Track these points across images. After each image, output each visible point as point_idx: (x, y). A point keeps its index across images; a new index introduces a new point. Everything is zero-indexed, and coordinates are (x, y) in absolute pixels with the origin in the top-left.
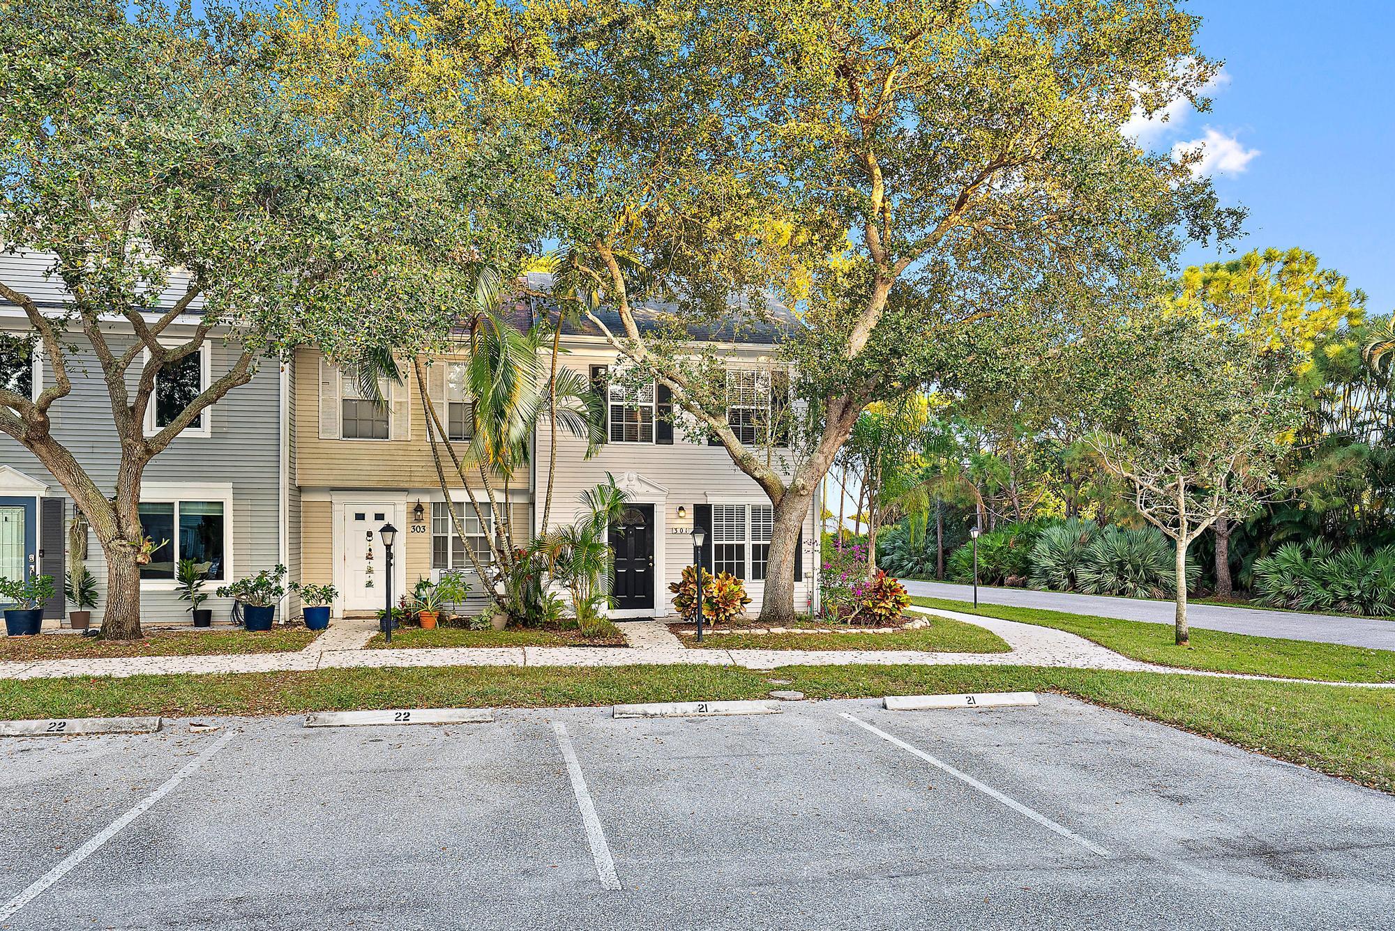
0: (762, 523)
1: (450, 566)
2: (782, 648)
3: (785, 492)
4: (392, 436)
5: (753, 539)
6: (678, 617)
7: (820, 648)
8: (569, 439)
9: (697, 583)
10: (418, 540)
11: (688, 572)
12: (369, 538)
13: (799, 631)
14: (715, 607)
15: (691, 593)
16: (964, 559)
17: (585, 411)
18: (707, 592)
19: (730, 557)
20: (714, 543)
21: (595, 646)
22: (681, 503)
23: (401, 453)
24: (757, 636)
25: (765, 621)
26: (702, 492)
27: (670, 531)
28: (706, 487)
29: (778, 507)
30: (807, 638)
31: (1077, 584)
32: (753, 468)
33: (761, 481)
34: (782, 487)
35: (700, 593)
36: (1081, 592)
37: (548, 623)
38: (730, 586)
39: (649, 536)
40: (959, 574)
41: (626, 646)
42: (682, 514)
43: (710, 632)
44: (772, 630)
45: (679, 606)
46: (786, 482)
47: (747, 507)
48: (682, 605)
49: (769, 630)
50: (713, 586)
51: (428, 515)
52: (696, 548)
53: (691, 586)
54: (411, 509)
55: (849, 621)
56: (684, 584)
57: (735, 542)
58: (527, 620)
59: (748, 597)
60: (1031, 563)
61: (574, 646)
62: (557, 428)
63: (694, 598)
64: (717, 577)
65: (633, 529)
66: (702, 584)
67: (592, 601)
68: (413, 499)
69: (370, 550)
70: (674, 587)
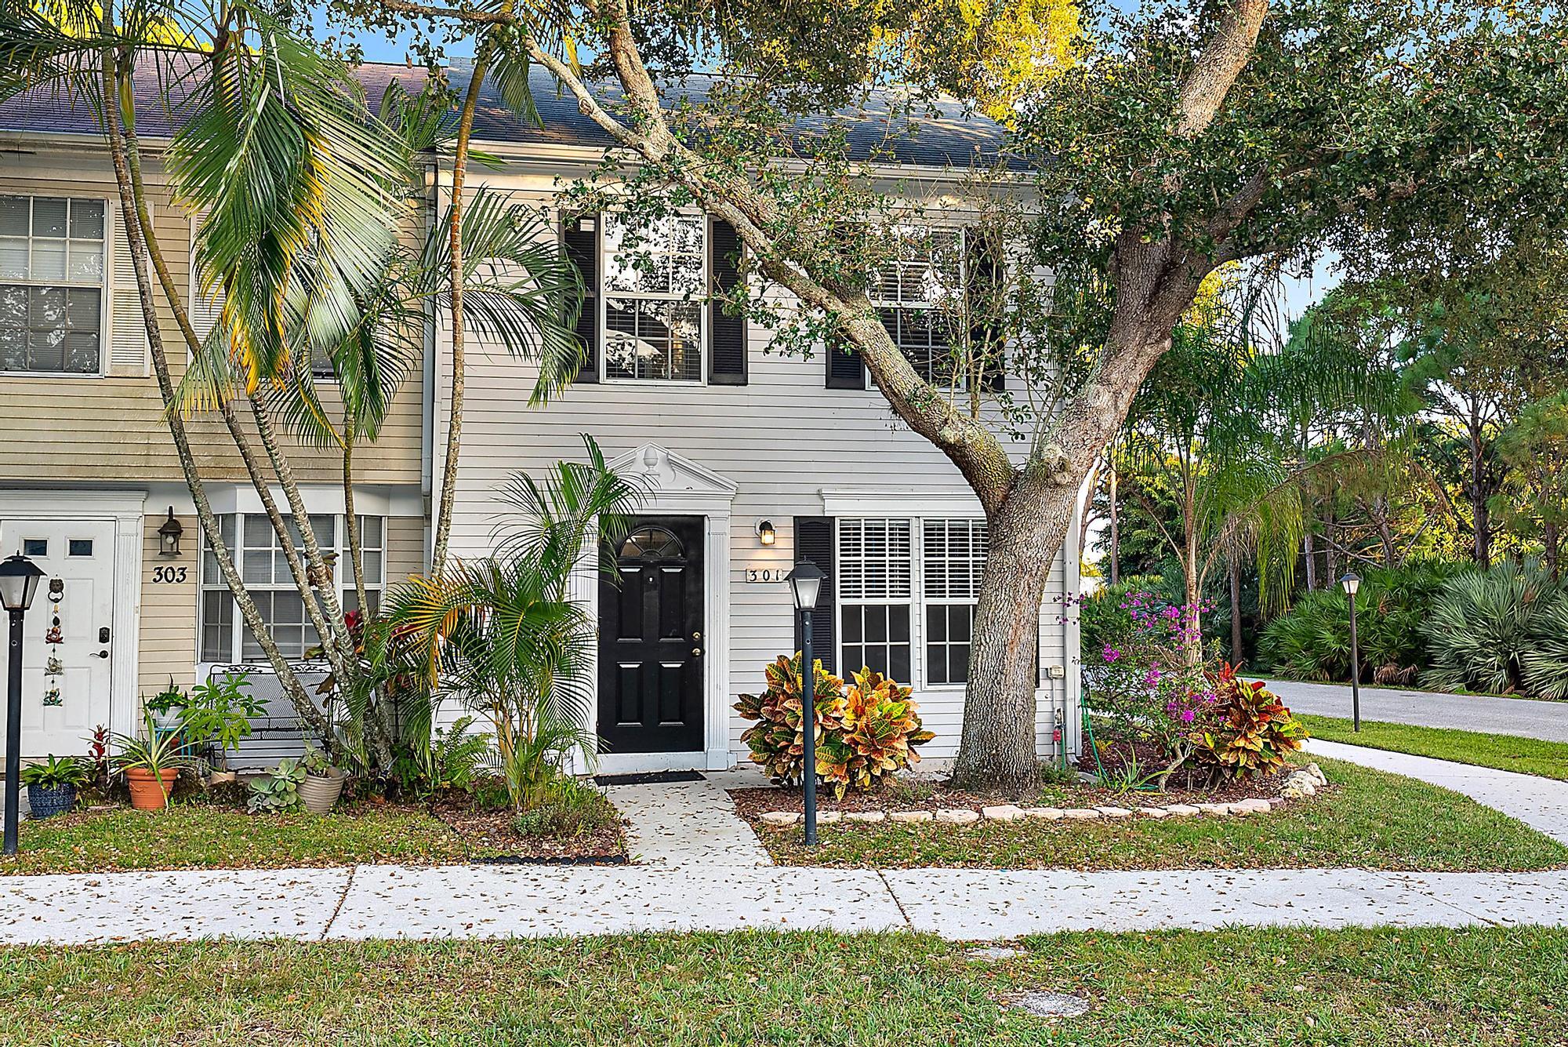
0: (947, 558)
1: (237, 658)
2: (1020, 864)
3: (1014, 479)
4: (106, 368)
5: (929, 593)
6: (758, 774)
7: (1116, 862)
8: (496, 360)
9: (803, 697)
10: (166, 600)
11: (781, 671)
12: (54, 596)
13: (1054, 813)
14: (847, 758)
15: (789, 720)
16: (1295, 635)
17: (536, 293)
18: (826, 717)
19: (876, 633)
20: (840, 602)
21: (540, 861)
22: (764, 513)
23: (126, 403)
24: (952, 829)
25: (968, 788)
26: (813, 489)
27: (740, 577)
28: (821, 479)
29: (996, 514)
30: (1078, 832)
31: (1525, 682)
32: (937, 421)
33: (957, 453)
34: (1006, 468)
35: (809, 720)
36: (1535, 696)
37: (446, 792)
38: (883, 704)
39: (691, 588)
40: (1282, 662)
41: (622, 860)
42: (767, 538)
43: (835, 817)
44: (989, 812)
45: (758, 751)
46: (1018, 457)
47: (914, 523)
48: (767, 747)
49: (980, 812)
50: (842, 703)
51: (192, 545)
52: (800, 613)
53: (787, 704)
54: (154, 531)
55: (1163, 781)
56: (770, 698)
57: (887, 601)
58: (396, 785)
59: (924, 729)
60: (1425, 641)
61: (488, 861)
62: (468, 336)
63: (794, 733)
64: (848, 679)
65: (656, 573)
66: (814, 698)
67: (544, 742)
68: (158, 507)
69: (56, 621)
70: (748, 705)
